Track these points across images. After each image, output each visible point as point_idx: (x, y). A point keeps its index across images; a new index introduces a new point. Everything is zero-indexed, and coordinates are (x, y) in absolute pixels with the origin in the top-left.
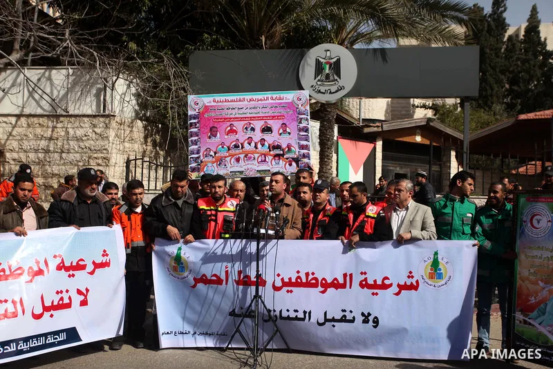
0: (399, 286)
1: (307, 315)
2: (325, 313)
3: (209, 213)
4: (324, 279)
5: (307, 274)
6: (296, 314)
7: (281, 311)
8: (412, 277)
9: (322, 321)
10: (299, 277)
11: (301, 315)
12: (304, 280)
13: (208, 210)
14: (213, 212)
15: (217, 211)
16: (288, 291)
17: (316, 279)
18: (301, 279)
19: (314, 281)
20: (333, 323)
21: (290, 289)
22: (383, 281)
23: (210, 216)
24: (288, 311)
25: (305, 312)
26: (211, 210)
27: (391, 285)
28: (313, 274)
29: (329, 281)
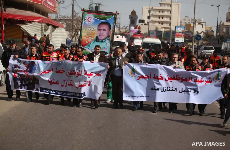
0: (206, 81)
1: (176, 89)
2: (182, 89)
3: (47, 58)
4: (182, 78)
5: (177, 76)
6: (172, 89)
7: (167, 88)
8: (210, 79)
9: (181, 91)
10: (174, 77)
11: (174, 89)
12: (176, 78)
13: (46, 57)
14: (48, 57)
15: (50, 57)
16: (170, 81)
17: (180, 77)
18: (175, 77)
19: (179, 78)
20: (184, 92)
21: (171, 80)
22: (201, 80)
23: (47, 59)
24: (170, 88)
25: (175, 88)
26: (47, 57)
27: (203, 81)
28: (179, 76)
29: (184, 79)
